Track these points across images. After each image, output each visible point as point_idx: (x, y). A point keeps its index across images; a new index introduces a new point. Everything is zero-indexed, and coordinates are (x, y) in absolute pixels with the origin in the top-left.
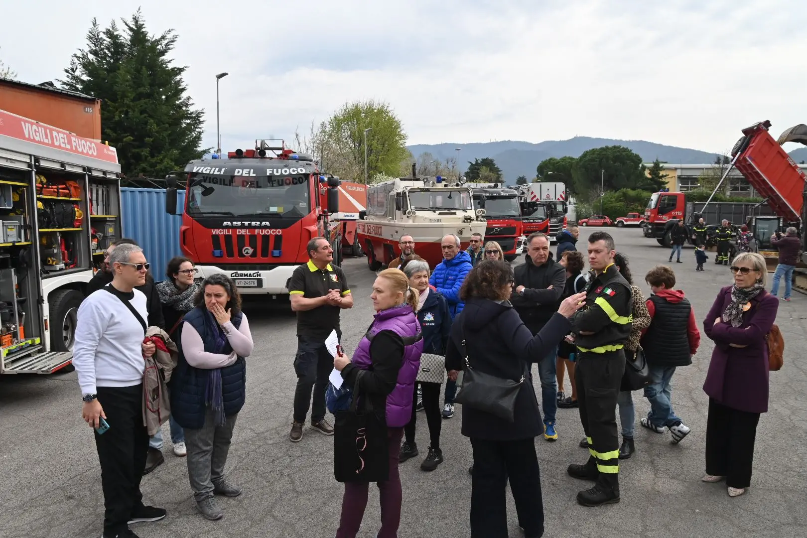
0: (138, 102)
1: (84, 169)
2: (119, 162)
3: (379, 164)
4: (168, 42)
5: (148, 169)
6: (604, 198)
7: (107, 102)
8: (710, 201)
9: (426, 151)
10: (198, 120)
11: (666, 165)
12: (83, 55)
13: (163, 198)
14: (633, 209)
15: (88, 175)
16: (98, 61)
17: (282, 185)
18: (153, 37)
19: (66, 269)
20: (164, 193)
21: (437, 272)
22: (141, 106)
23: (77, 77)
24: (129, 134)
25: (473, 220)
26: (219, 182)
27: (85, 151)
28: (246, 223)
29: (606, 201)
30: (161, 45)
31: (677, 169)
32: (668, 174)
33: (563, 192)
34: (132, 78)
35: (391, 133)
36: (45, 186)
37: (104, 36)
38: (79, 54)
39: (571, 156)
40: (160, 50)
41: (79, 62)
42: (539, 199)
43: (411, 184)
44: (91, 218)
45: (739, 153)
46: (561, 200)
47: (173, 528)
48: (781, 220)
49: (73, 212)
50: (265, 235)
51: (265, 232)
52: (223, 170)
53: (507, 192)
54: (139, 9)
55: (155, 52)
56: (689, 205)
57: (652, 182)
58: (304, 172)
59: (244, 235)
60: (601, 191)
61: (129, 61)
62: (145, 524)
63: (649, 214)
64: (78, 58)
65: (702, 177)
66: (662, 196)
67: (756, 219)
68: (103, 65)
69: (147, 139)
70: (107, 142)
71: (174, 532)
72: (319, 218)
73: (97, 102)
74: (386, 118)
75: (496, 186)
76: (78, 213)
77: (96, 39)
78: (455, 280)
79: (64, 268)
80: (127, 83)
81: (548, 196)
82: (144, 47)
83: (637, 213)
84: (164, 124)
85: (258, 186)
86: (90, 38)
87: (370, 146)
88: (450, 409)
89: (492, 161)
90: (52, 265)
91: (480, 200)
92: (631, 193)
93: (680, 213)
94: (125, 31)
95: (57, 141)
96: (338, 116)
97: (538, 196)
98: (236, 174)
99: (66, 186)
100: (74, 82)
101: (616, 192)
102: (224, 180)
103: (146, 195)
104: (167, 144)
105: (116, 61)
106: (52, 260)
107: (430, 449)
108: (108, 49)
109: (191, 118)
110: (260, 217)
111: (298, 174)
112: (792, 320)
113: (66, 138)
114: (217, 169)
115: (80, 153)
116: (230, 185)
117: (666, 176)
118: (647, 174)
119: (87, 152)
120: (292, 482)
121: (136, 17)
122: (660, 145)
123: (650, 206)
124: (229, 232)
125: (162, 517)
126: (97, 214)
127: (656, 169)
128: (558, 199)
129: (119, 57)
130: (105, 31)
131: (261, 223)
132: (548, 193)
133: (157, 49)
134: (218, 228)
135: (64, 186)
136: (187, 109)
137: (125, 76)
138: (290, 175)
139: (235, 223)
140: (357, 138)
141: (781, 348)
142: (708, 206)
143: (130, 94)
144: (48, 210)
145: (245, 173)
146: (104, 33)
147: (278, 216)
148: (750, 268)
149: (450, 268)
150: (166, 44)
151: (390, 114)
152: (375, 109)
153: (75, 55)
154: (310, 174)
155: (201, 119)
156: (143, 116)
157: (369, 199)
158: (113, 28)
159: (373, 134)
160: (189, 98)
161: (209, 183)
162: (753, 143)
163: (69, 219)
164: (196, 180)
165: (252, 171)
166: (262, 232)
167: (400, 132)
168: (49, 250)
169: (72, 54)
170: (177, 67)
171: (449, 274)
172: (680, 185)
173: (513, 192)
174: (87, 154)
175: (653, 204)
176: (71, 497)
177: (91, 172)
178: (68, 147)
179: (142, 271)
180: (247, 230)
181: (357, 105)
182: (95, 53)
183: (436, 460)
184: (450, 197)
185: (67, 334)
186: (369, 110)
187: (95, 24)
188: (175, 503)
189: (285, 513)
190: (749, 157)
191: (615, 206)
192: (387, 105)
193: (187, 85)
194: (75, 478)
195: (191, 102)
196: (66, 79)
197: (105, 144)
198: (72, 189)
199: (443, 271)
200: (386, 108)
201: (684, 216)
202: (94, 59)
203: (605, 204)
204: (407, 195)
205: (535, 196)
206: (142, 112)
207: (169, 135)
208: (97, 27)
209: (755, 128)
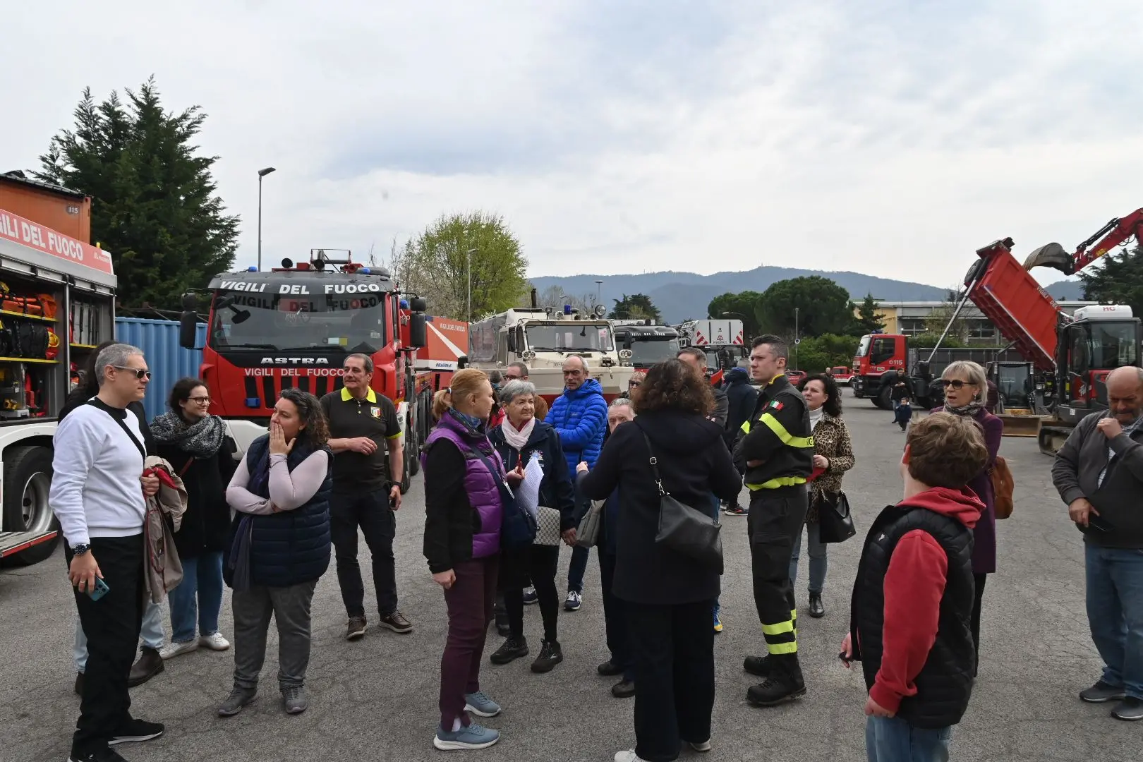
0: (145, 204)
1: (64, 277)
2: (115, 274)
3: (489, 300)
4: (192, 124)
5: (157, 296)
6: (800, 346)
7: (100, 202)
8: (939, 347)
9: (556, 284)
10: (232, 230)
11: (881, 303)
12: (68, 138)
13: (176, 332)
14: (840, 361)
15: (70, 286)
16: (90, 147)
17: (347, 308)
18: (171, 115)
19: (31, 417)
20: (178, 326)
21: (555, 407)
22: (149, 209)
23: (59, 168)
24: (130, 248)
25: (614, 364)
26: (257, 304)
27: (67, 253)
28: (295, 360)
29: (802, 351)
30: (181, 126)
31: (896, 308)
32: (884, 314)
33: (741, 332)
34: (138, 170)
35: (505, 256)
36: (7, 297)
37: (100, 113)
38: (63, 136)
39: (753, 291)
40: (179, 133)
41: (61, 147)
42: (708, 341)
43: (528, 317)
44: (71, 347)
45: (974, 281)
46: (738, 343)
47: (173, 748)
48: (1032, 367)
49: (46, 338)
50: (321, 377)
51: (321, 372)
52: (264, 285)
53: (663, 330)
54: (152, 78)
55: (172, 136)
56: (912, 352)
57: (864, 325)
58: (377, 289)
59: (290, 377)
60: (795, 338)
61: (134, 147)
62: (132, 744)
63: (858, 363)
64: (61, 142)
65: (931, 318)
66: (875, 339)
67: (999, 365)
68: (97, 152)
69: (156, 255)
70: (98, 244)
71: (174, 753)
72: (398, 355)
73: (87, 200)
74: (498, 236)
75: (648, 323)
76: (53, 338)
77: (89, 116)
78: (579, 417)
79: (28, 415)
80: (130, 177)
81: (720, 338)
82: (157, 128)
83: (845, 367)
84: (181, 234)
85: (312, 310)
86: (80, 114)
87: (475, 275)
88: (575, 599)
89: (646, 298)
90: (11, 410)
91: (624, 340)
92: (837, 340)
93: (900, 362)
94: (129, 106)
95: (27, 236)
96: (431, 234)
97: (707, 339)
98: (282, 291)
99: (37, 300)
100: (54, 174)
101: (816, 338)
102: (264, 301)
103: (152, 328)
104: (186, 262)
105: (117, 146)
106: (11, 402)
107: (544, 642)
108: (105, 130)
109: (222, 227)
110: (315, 352)
111: (370, 293)
112: (1046, 490)
113: (39, 233)
114: (255, 285)
115: (59, 255)
116: (273, 308)
117: (882, 316)
118: (857, 314)
119: (70, 254)
120: (348, 689)
121: (146, 87)
122: (874, 278)
123: (860, 354)
124: (269, 372)
125: (157, 734)
126: (80, 343)
127: (869, 306)
128: (734, 342)
129: (120, 141)
130: (101, 105)
131: (315, 360)
132: (720, 333)
133: (175, 132)
134: (254, 367)
135: (34, 300)
136: (216, 215)
137: (127, 166)
138: (358, 293)
139: (278, 360)
140: (457, 263)
141: (1009, 488)
142: (937, 353)
143: (133, 193)
144: (9, 330)
145: (294, 290)
146: (100, 108)
147: (339, 351)
148: (964, 381)
149: (573, 402)
150: (189, 125)
151: (504, 232)
152: (483, 224)
153: (57, 137)
154: (385, 293)
155: (235, 229)
156: (151, 222)
157: (472, 341)
158: (114, 102)
159: (480, 259)
160: (218, 200)
161: (242, 306)
162: (991, 268)
163: (39, 346)
164: (223, 300)
165: (304, 287)
166: (317, 373)
167: (517, 256)
168: (8, 388)
169: (53, 135)
170: (203, 156)
171: (572, 410)
172: (902, 329)
173: (671, 330)
174: (70, 257)
175: (863, 350)
176: (24, 716)
177: (74, 283)
178: (43, 245)
179: (143, 380)
180: (296, 370)
181: (458, 218)
182: (85, 135)
183: (553, 657)
184: (583, 334)
185: (28, 511)
186: (475, 226)
187: (87, 96)
188: (178, 719)
189: (336, 727)
190: (987, 286)
191: (814, 358)
192: (499, 219)
193: (216, 182)
194: (33, 692)
195: (221, 205)
196: (42, 171)
197: (95, 245)
198: (45, 305)
199: (565, 406)
200: (497, 223)
201: (906, 366)
202: (84, 144)
203: (801, 355)
204: (524, 330)
205: (702, 338)
206: (150, 218)
207: (189, 250)
208: (90, 99)
209: (993, 248)
